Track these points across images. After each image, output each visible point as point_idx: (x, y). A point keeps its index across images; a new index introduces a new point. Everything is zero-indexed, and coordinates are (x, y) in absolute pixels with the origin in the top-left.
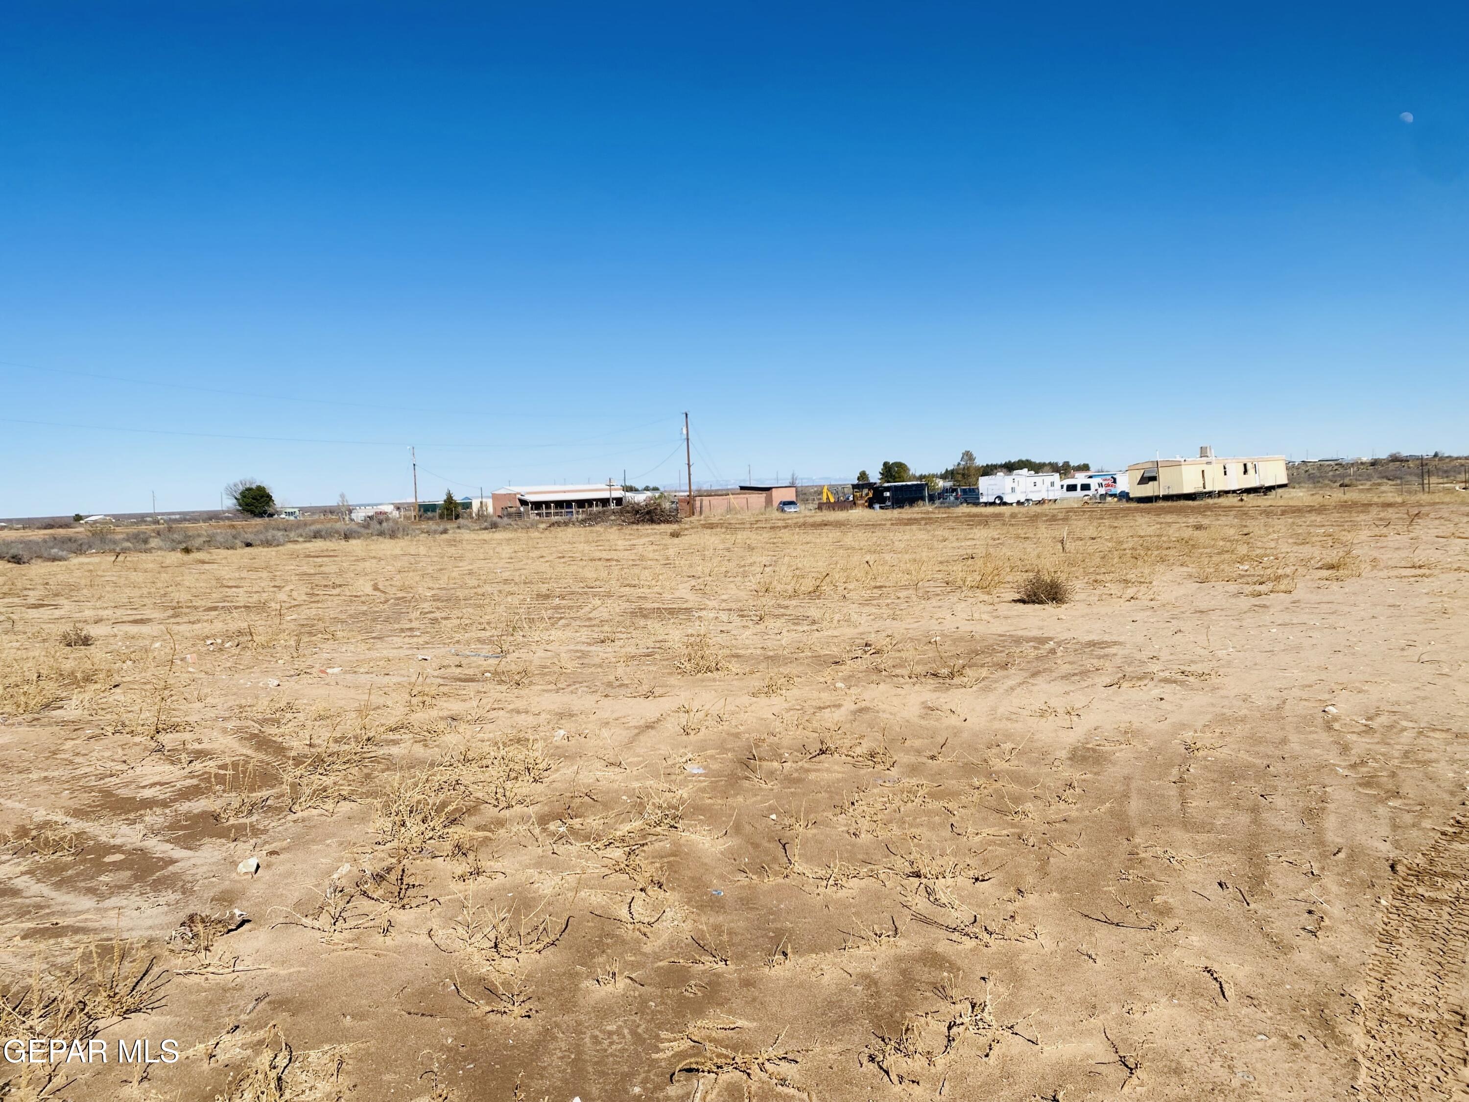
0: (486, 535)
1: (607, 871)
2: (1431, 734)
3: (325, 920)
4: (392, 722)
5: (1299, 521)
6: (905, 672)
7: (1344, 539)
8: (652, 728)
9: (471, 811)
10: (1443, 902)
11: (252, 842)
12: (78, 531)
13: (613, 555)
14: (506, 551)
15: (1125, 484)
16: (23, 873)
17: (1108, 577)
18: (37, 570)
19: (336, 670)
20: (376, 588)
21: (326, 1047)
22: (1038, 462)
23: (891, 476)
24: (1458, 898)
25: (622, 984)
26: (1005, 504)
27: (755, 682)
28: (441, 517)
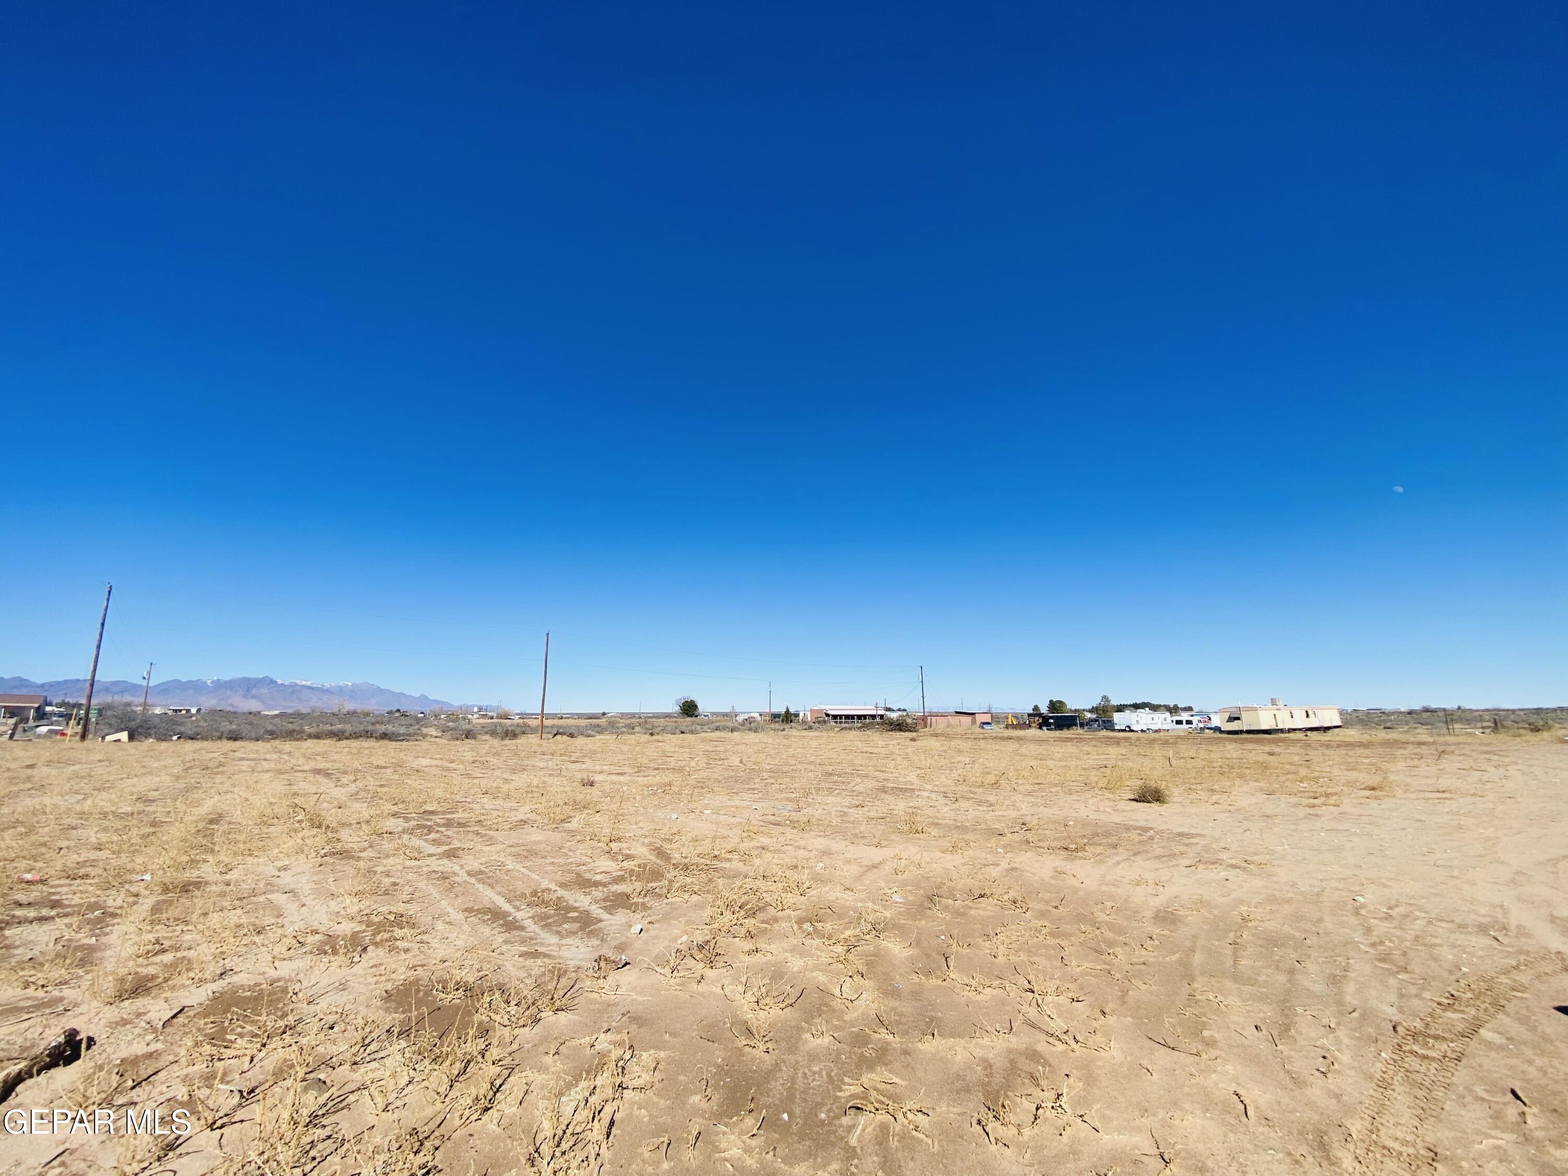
0: (805, 733)
1: (831, 961)
2: (1439, 924)
3: (667, 970)
4: (729, 848)
5: (1350, 753)
6: (1045, 845)
7: (1384, 768)
8: (876, 867)
9: (761, 909)
10: (1432, 1059)
11: (642, 914)
12: (603, 721)
13: (875, 750)
14: (814, 743)
15: (1216, 721)
16: (529, 918)
17: (1199, 787)
18: (580, 741)
19: (708, 812)
20: (741, 762)
21: (652, 1052)
22: (1156, 703)
23: (1055, 709)
24: (1444, 1057)
25: (826, 1040)
26: (1133, 731)
27: (946, 844)
28: (783, 721)
